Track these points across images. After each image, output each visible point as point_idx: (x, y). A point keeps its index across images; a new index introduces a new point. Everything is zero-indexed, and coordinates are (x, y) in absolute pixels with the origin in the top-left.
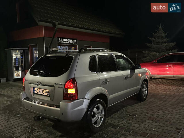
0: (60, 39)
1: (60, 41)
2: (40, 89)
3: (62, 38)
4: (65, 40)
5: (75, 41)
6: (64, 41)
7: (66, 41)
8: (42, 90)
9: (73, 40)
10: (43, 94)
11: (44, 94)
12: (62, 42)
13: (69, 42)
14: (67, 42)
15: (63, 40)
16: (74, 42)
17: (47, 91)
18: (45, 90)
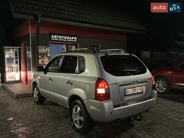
0: (53, 36)
1: (53, 38)
2: (133, 89)
3: (57, 35)
4: (60, 37)
5: (76, 38)
6: (59, 39)
7: (62, 39)
8: (135, 88)
9: (73, 38)
10: (136, 92)
11: (138, 92)
12: (57, 39)
13: (66, 39)
14: (64, 39)
15: (57, 37)
16: (74, 39)
17: (140, 88)
18: (138, 88)
